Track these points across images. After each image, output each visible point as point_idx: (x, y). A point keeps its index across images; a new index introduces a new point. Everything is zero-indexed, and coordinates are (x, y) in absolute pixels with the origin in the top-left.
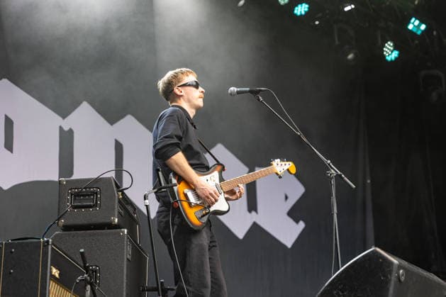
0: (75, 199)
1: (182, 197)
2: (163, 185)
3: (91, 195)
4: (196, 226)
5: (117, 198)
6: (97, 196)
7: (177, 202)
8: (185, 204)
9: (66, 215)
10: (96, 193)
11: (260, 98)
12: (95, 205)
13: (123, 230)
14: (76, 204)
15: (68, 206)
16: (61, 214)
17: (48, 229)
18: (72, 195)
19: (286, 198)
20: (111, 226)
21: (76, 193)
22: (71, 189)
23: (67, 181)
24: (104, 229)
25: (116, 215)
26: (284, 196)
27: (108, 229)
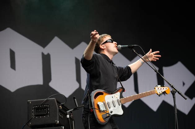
0: (36, 111)
1: (96, 107)
2: (77, 106)
3: (45, 109)
4: (103, 123)
5: (58, 110)
6: (47, 109)
7: (93, 109)
8: (97, 111)
9: (32, 120)
10: (47, 108)
11: (134, 50)
12: (47, 114)
13: (62, 127)
14: (36, 114)
15: (33, 115)
16: (29, 119)
17: (24, 127)
18: (34, 109)
19: (184, 84)
20: (56, 125)
21: (36, 108)
22: (34, 106)
23: (32, 102)
24: (52, 127)
25: (58, 119)
26: (182, 84)
27: (54, 127)
